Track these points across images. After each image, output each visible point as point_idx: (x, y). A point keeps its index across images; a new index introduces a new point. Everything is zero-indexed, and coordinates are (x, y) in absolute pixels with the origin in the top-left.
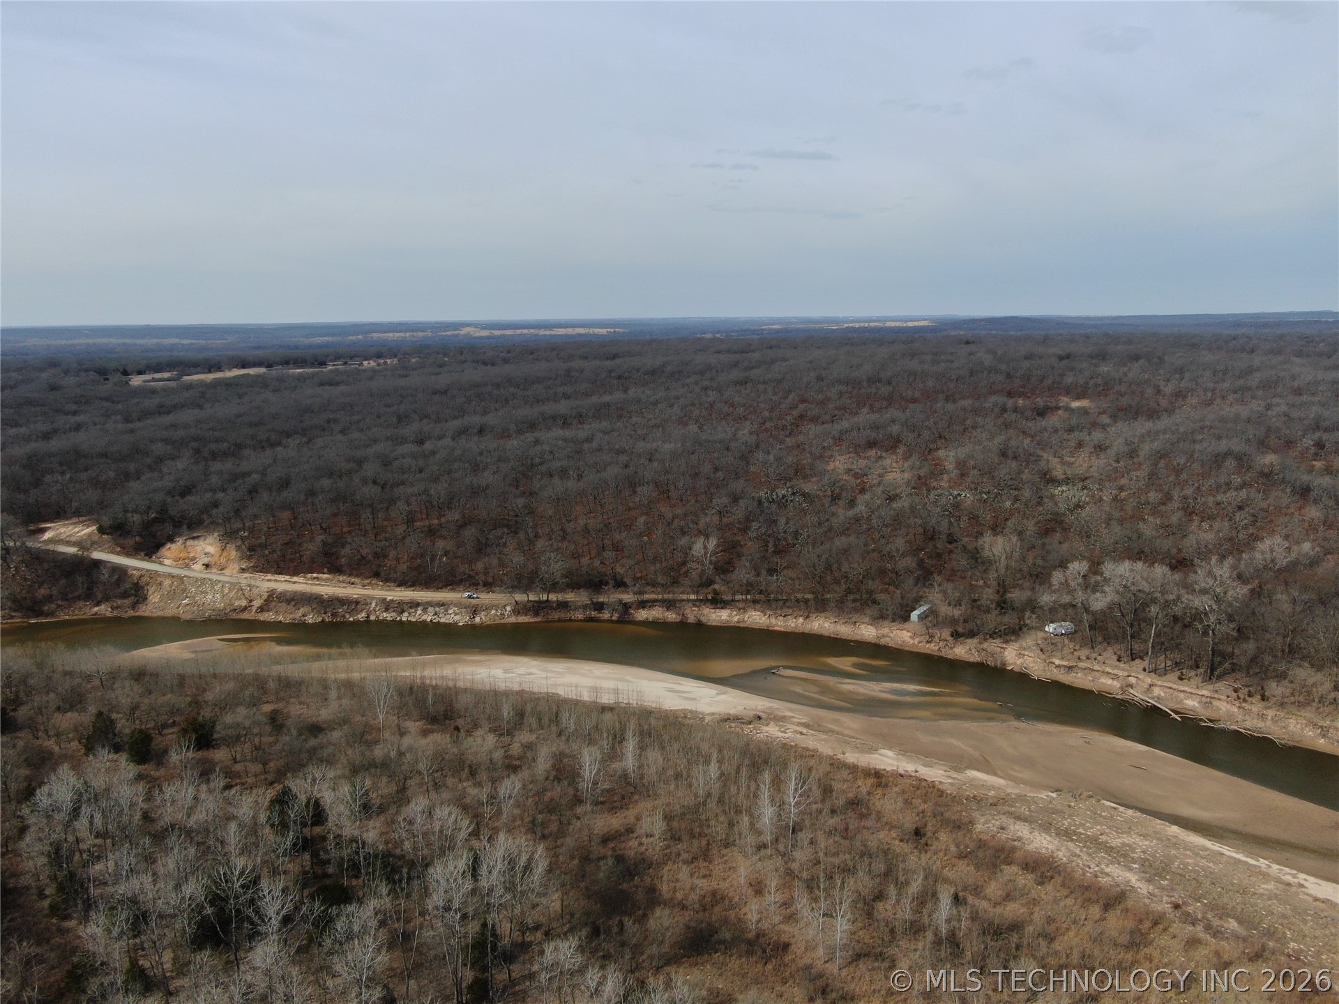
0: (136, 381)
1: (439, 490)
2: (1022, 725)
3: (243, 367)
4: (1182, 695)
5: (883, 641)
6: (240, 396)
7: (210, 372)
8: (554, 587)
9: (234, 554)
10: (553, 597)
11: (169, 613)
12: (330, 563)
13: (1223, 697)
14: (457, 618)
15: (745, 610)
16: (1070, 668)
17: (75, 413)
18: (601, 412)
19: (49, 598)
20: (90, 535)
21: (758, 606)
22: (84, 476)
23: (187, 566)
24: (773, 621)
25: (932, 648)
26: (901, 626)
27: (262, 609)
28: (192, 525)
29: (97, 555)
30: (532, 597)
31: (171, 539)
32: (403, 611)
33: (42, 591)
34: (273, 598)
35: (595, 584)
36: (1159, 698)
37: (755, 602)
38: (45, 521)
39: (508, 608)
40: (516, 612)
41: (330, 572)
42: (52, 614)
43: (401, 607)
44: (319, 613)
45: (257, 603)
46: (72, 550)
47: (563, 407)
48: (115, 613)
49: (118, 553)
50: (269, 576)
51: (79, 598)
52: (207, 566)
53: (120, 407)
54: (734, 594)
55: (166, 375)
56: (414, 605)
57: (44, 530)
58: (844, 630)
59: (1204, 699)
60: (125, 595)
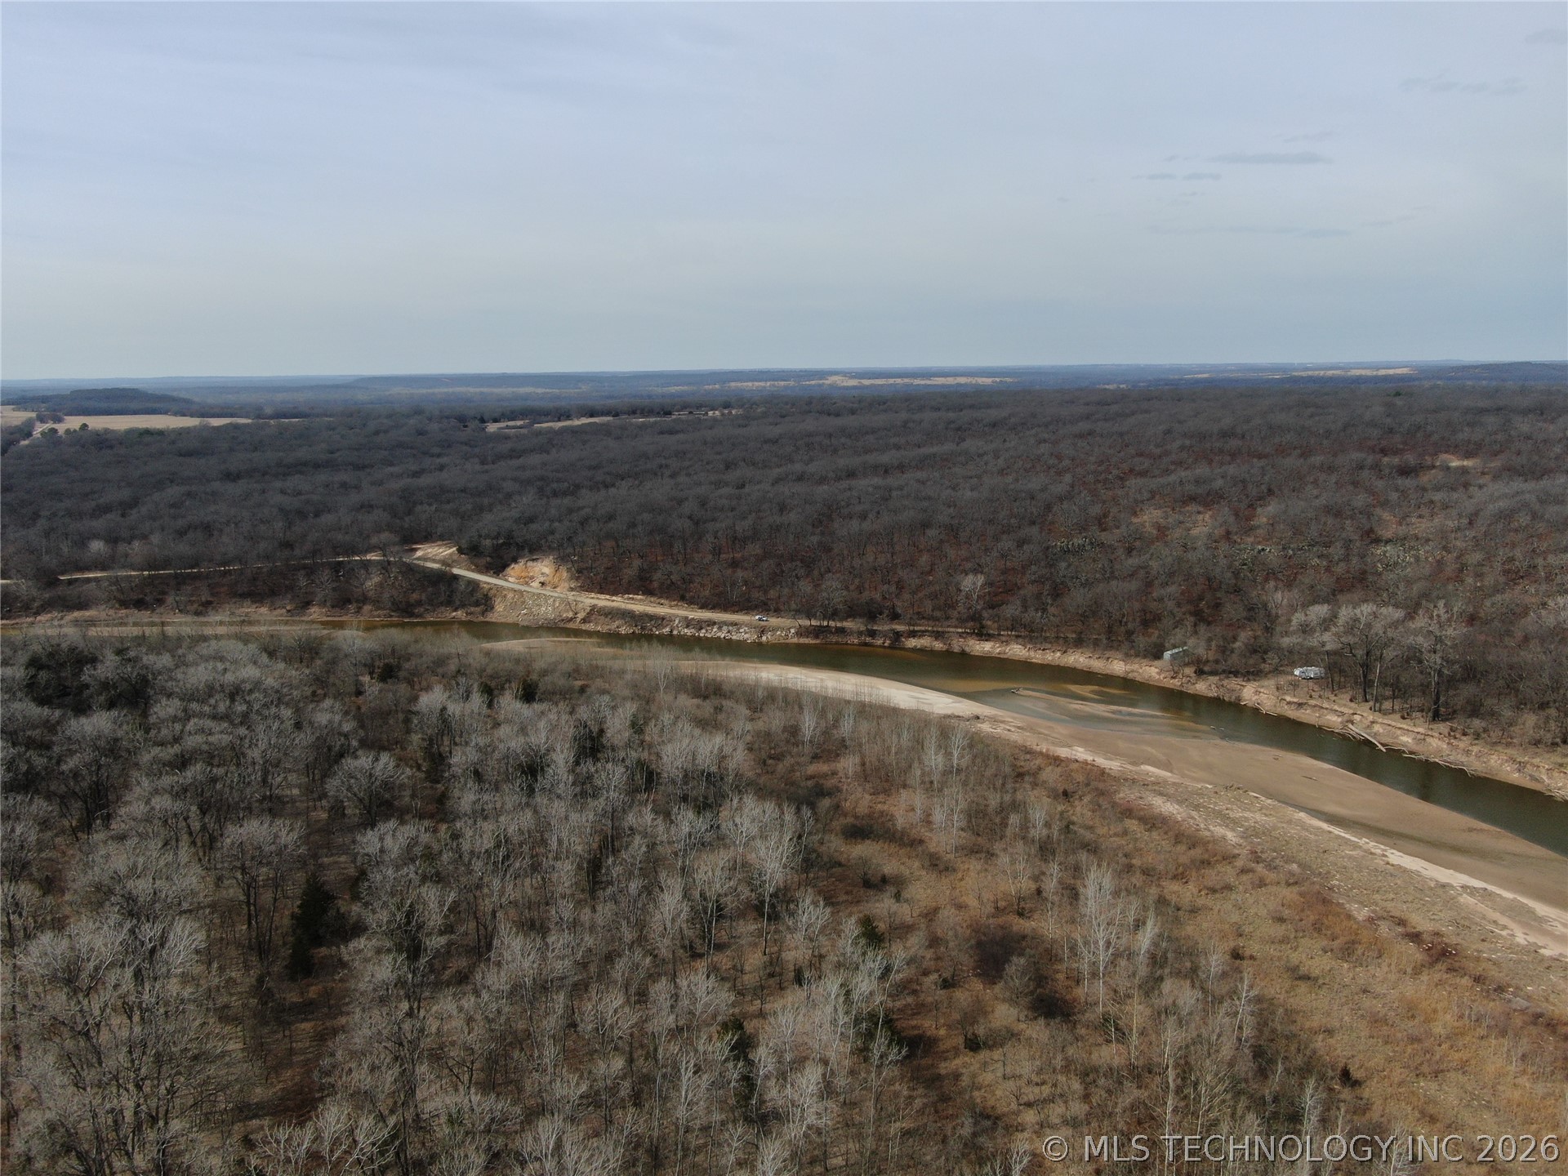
0: (492, 428)
1: (744, 526)
2: (1224, 743)
3: (592, 416)
4: (1399, 732)
5: (1131, 676)
6: (584, 443)
7: (559, 420)
8: (835, 615)
9: (565, 574)
10: (832, 624)
11: (510, 620)
12: (644, 585)
13: (1436, 735)
14: (746, 636)
15: (1007, 643)
16: (1300, 705)
17: (439, 455)
18: (922, 463)
19: (419, 603)
20: (451, 554)
21: (1020, 640)
22: (448, 507)
23: (527, 583)
24: (1032, 654)
25: (1175, 684)
26: (1151, 663)
27: (584, 621)
28: (533, 549)
29: (456, 571)
30: (814, 623)
31: (515, 560)
32: (701, 628)
33: (415, 596)
34: (594, 612)
35: (872, 615)
36: (1375, 735)
37: (1017, 637)
38: (416, 543)
39: (793, 631)
40: (799, 634)
41: (643, 594)
42: (420, 616)
43: (700, 624)
44: (631, 626)
45: (581, 616)
46: (436, 566)
47: (886, 458)
48: (469, 618)
49: (473, 571)
50: (593, 595)
51: (442, 604)
52: (543, 584)
53: (477, 450)
54: (999, 629)
55: (519, 423)
56: (711, 623)
57: (416, 550)
58: (1097, 665)
59: (1419, 737)
60: (477, 604)
